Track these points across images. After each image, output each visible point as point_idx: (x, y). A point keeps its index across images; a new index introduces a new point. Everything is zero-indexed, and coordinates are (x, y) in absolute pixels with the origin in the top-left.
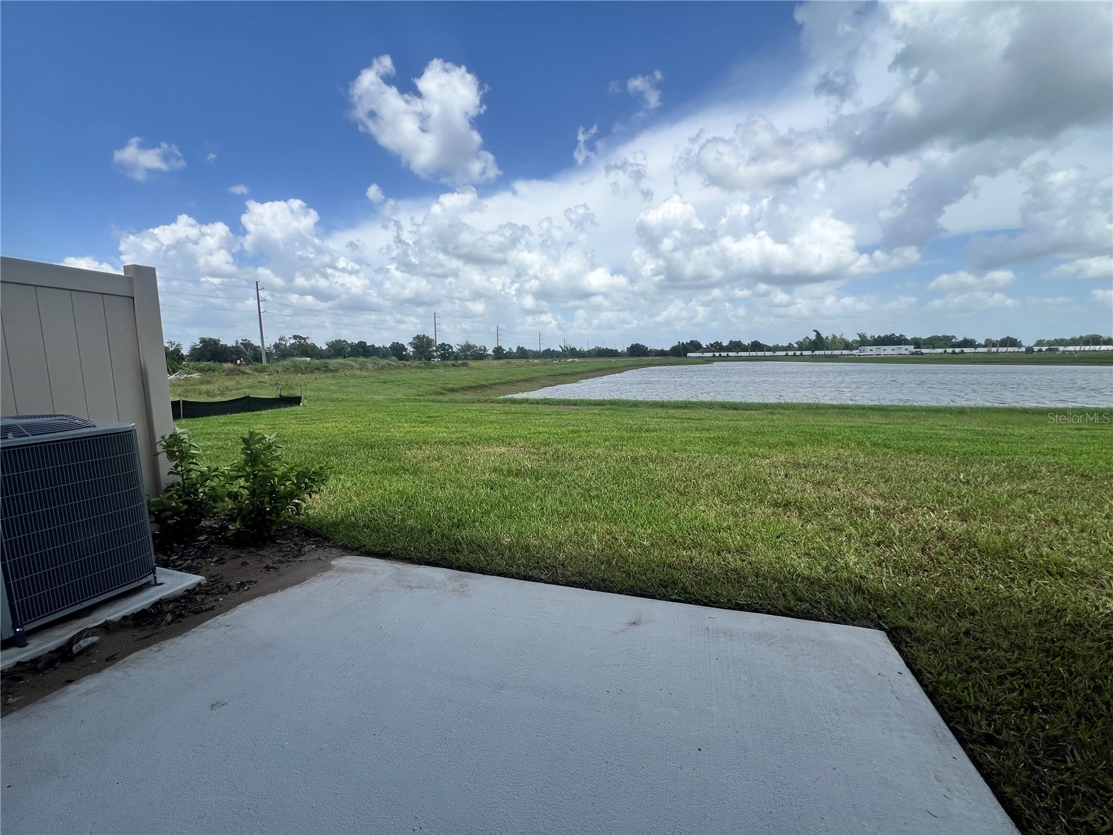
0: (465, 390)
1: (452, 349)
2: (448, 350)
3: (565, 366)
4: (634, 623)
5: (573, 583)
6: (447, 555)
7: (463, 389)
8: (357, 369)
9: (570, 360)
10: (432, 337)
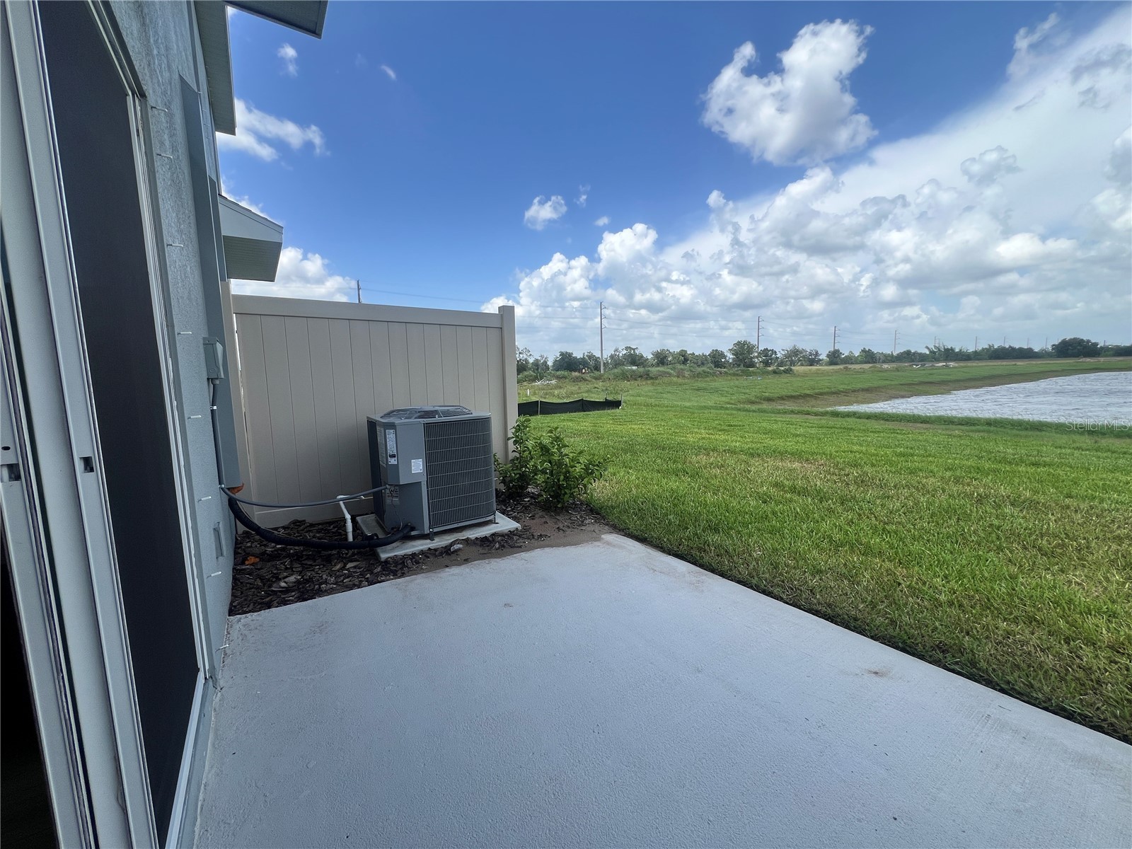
0: (784, 399)
1: (776, 354)
2: (771, 356)
3: (931, 372)
4: (876, 673)
5: (817, 611)
6: (693, 552)
7: (782, 398)
8: (675, 376)
9: (941, 364)
10: (754, 342)
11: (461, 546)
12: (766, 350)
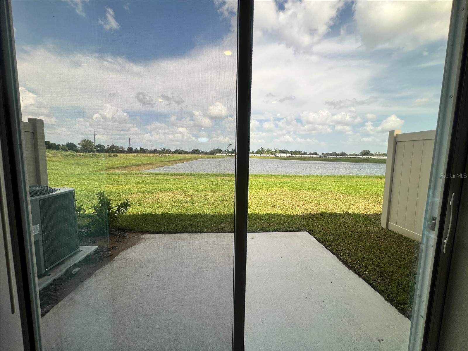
0: (119, 168)
1: (105, 147)
2: (102, 148)
3: (165, 157)
9: (167, 155)
10: (92, 141)
11: (79, 269)
12: (99, 145)
